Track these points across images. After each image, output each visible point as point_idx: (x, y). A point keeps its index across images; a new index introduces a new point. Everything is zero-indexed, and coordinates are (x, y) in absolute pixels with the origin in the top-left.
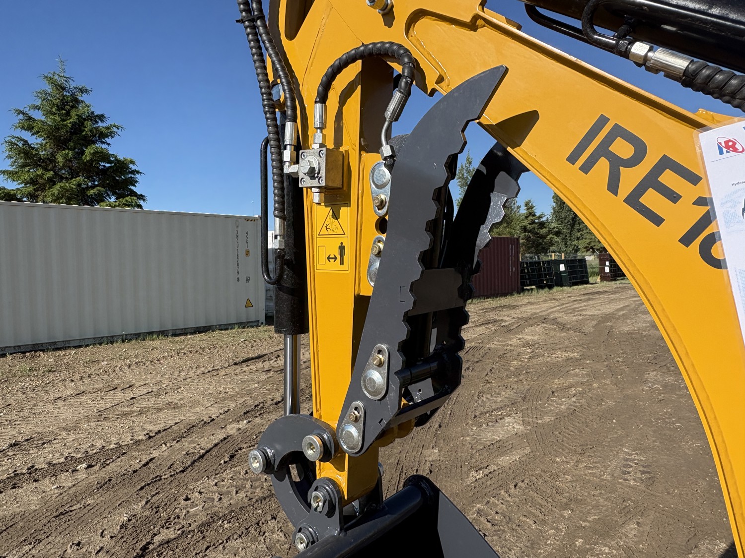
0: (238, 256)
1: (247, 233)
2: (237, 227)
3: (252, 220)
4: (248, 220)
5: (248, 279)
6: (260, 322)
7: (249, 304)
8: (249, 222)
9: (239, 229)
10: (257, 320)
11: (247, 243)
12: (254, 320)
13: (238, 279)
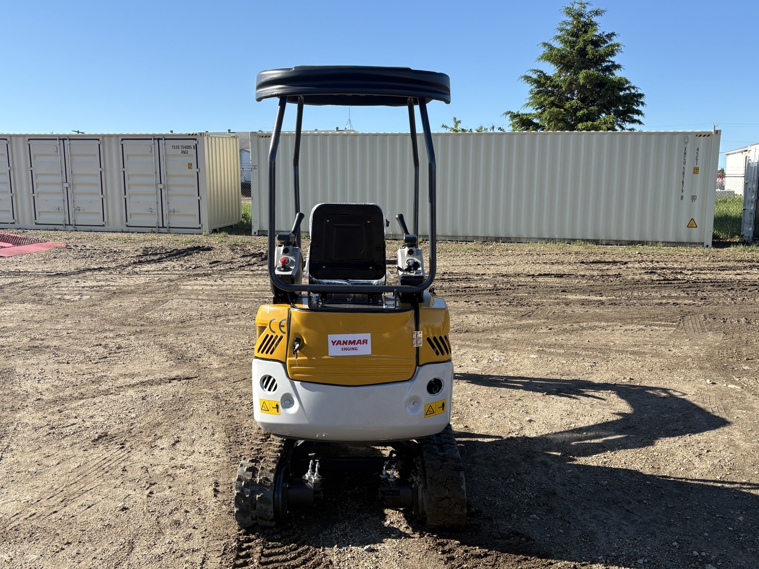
0: (684, 173)
1: (698, 149)
2: (686, 143)
3: (704, 136)
4: (700, 136)
5: (693, 198)
6: (705, 245)
7: (692, 224)
8: (701, 137)
9: (688, 146)
10: (702, 242)
11: (697, 160)
12: (697, 241)
13: (682, 197)
